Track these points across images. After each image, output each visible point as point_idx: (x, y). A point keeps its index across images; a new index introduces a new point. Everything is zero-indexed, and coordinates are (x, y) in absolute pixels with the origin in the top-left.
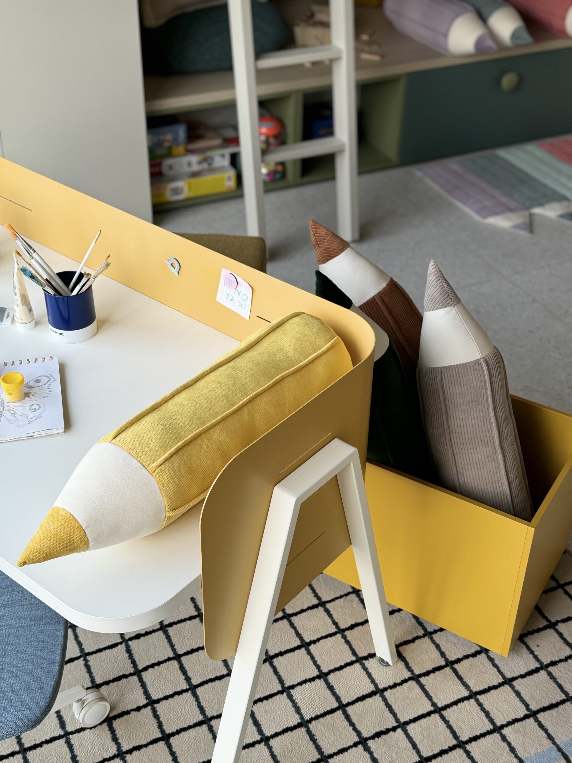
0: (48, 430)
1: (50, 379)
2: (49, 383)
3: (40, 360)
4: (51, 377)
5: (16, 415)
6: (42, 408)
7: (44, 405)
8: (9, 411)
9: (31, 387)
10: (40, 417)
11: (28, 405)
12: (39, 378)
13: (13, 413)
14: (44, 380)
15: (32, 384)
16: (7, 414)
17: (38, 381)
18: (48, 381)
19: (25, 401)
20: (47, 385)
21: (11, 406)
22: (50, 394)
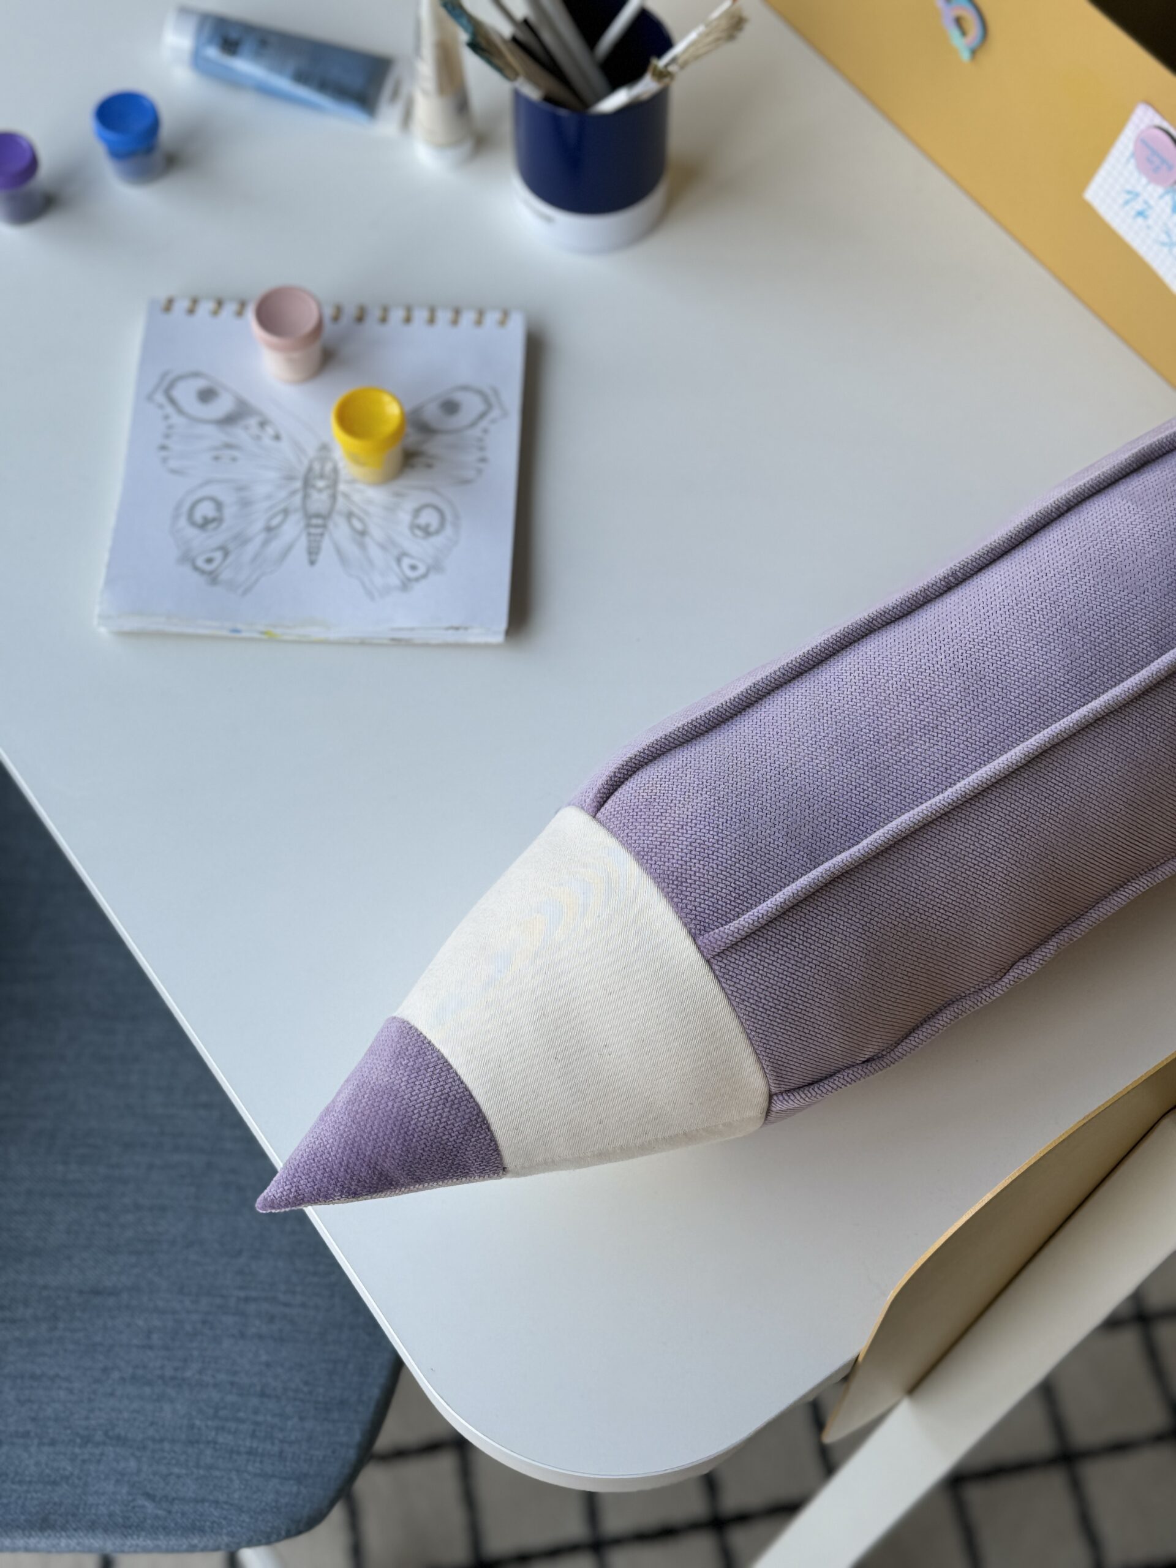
0: (457, 629)
1: (489, 406)
2: (484, 423)
3: (468, 317)
4: (493, 399)
5: (367, 540)
6: (449, 530)
7: (457, 517)
8: (350, 515)
9: (425, 429)
10: (435, 567)
11: (409, 505)
12: (459, 396)
13: (358, 525)
14: (472, 405)
15: (432, 414)
16: (340, 530)
17: (450, 407)
18: (482, 416)
19: (401, 484)
20: (476, 432)
21: (356, 497)
22: (480, 471)
